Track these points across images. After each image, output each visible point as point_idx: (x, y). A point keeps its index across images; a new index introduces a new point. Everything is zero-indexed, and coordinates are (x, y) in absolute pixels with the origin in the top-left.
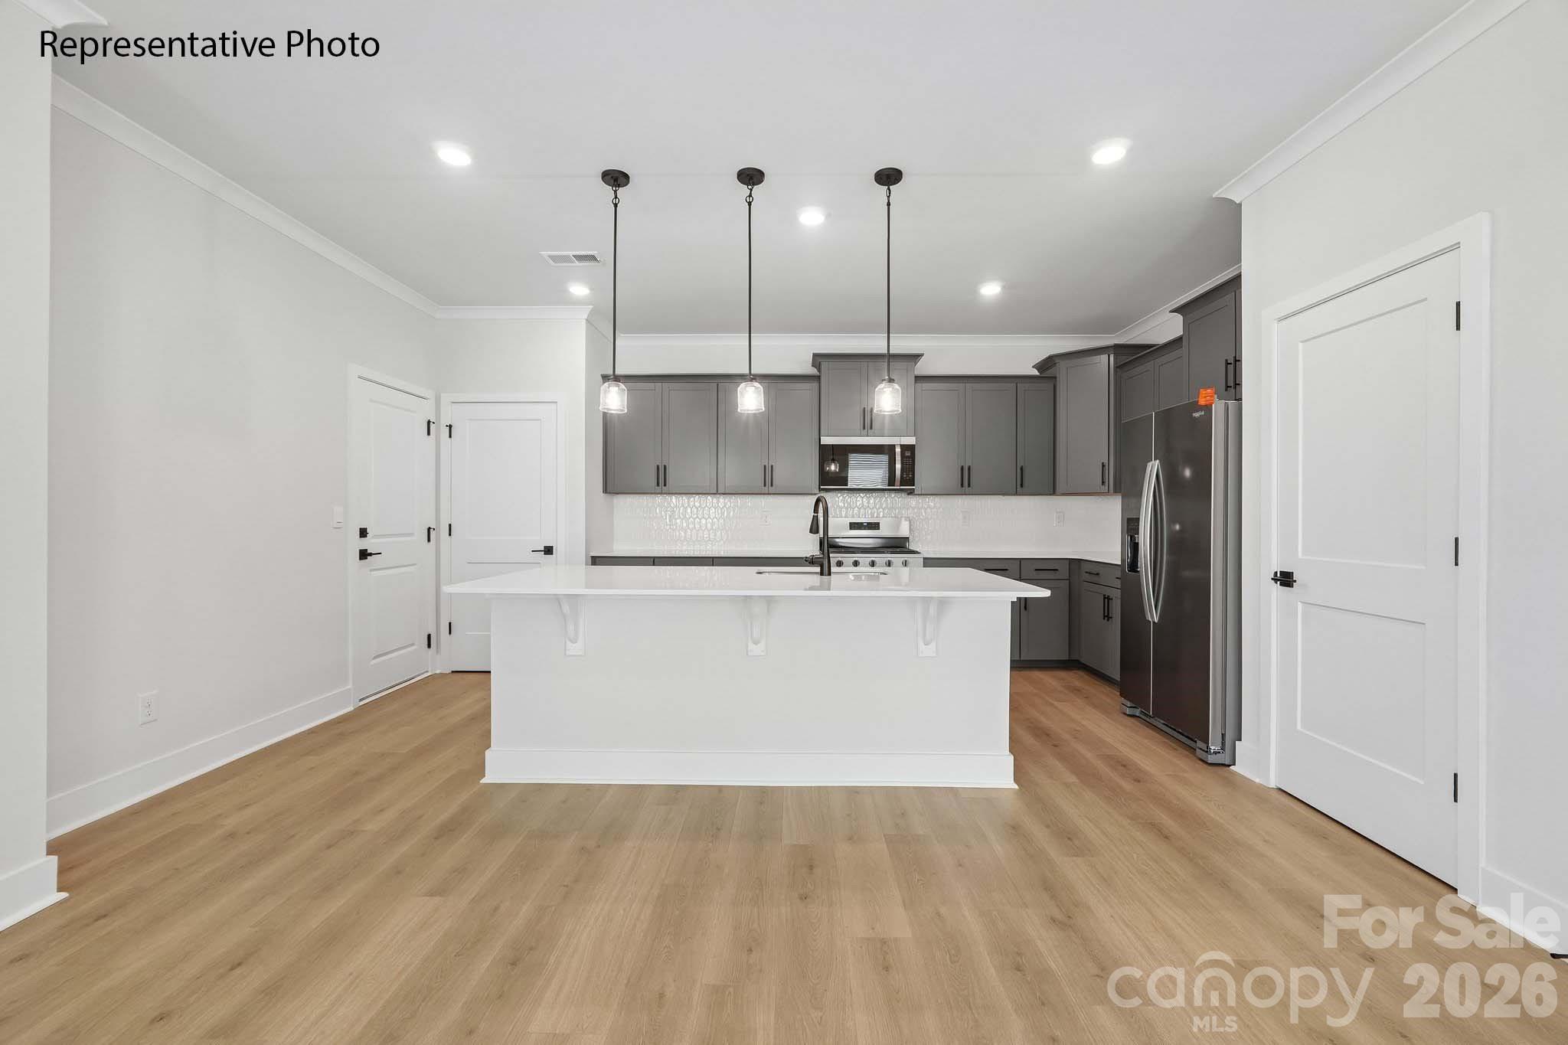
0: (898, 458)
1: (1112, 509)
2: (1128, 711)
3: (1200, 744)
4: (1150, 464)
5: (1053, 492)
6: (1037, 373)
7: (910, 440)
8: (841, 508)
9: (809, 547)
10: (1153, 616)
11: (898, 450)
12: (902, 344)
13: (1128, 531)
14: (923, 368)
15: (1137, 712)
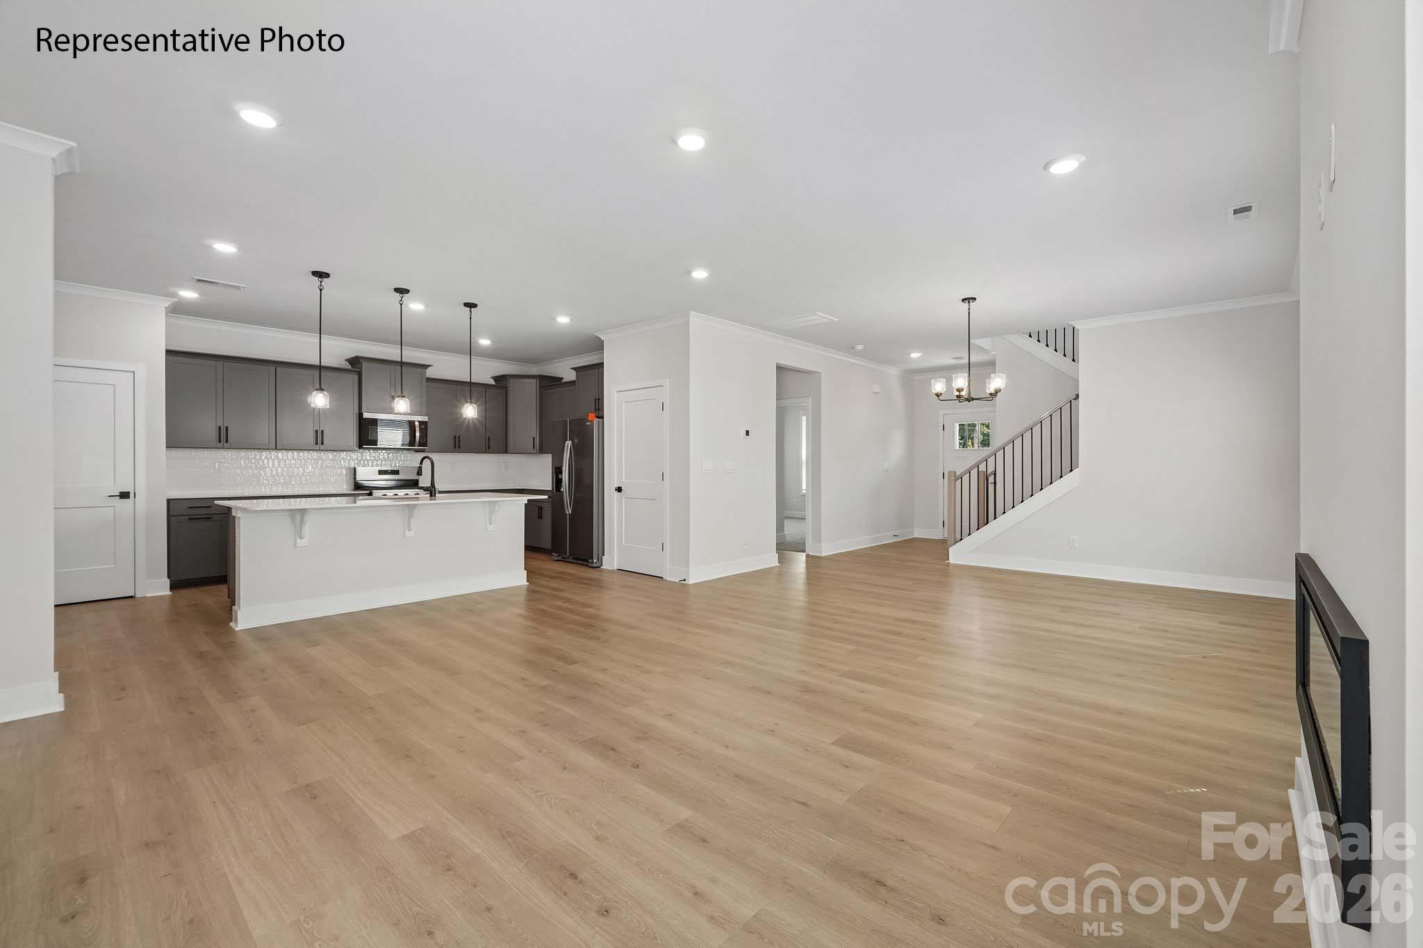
0: (417, 429)
1: (545, 462)
2: (556, 558)
3: (590, 561)
4: (567, 443)
5: (506, 451)
6: (494, 383)
7: (425, 419)
8: (368, 461)
9: (346, 487)
10: (569, 511)
11: (417, 424)
12: (411, 355)
13: (555, 473)
14: (430, 373)
15: (560, 558)
